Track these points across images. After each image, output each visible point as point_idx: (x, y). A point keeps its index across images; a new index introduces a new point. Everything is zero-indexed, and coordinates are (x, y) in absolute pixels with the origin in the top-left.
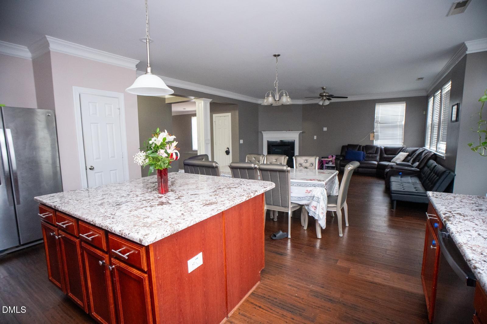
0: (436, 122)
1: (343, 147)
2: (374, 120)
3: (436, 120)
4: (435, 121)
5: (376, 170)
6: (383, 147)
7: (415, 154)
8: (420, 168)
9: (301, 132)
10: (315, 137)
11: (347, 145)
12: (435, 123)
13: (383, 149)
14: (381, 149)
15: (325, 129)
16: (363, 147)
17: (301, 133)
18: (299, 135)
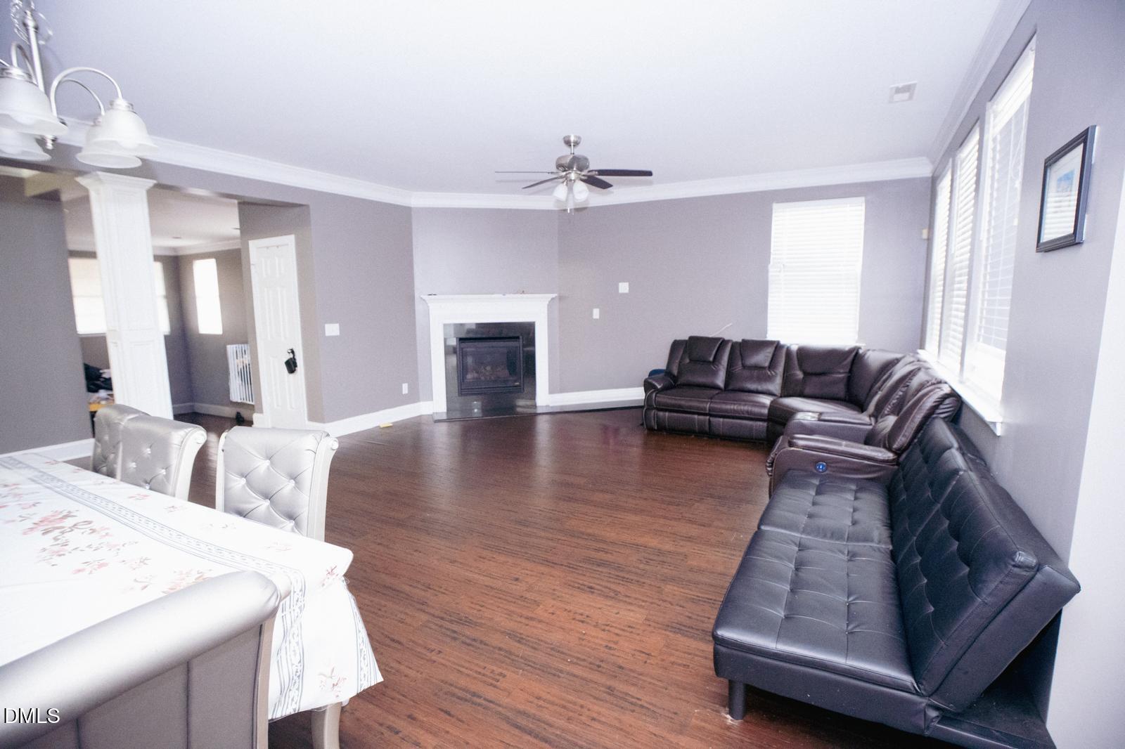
0: (961, 262)
1: (676, 345)
2: (769, 257)
3: (962, 255)
4: (957, 259)
5: (765, 424)
6: (794, 348)
7: (890, 376)
8: (895, 446)
9: (554, 295)
10: (596, 313)
11: (687, 339)
12: (958, 265)
13: (795, 355)
14: (789, 352)
15: (624, 288)
16: (734, 345)
17: (553, 299)
18: (548, 305)
